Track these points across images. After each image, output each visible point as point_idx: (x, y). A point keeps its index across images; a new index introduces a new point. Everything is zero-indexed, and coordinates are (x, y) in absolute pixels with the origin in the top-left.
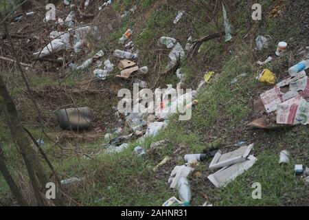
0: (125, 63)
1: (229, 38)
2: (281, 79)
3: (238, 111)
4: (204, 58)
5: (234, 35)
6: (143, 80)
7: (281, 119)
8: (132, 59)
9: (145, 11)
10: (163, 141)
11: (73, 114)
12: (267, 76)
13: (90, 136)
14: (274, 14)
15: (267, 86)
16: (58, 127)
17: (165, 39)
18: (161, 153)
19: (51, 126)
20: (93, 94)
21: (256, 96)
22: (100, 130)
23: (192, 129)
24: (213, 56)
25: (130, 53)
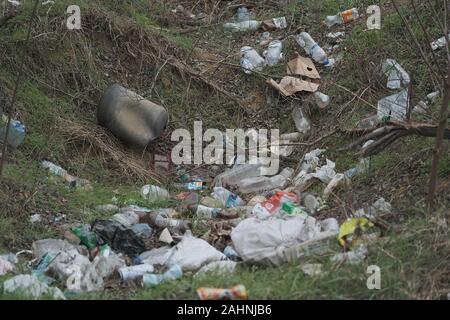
0: (302, 65)
8: (320, 66)
17: (393, 67)
25: (323, 53)
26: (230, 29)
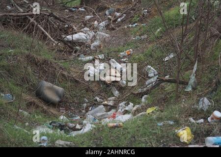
1: (189, 89)
4: (165, 96)
5: (194, 89)
6: (119, 90)
9: (150, 42)
10: (69, 143)
11: (50, 89)
13: (52, 111)
17: (150, 69)
19: (30, 89)
26: (81, 60)
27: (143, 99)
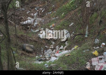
1: (86, 36)
2: (100, 55)
3: (83, 62)
4: (76, 40)
5: (88, 36)
6: (54, 42)
7: (97, 69)
9: (61, 19)
10: (55, 64)
11: (28, 46)
12: (96, 53)
13: (31, 55)
14: (103, 33)
15: (95, 56)
16: (22, 49)
18: (53, 68)
19: (19, 48)
20: (36, 41)
21: (90, 59)
22: (35, 54)
23: (66, 63)
24: (79, 41)
26: (34, 32)
27: (66, 43)
